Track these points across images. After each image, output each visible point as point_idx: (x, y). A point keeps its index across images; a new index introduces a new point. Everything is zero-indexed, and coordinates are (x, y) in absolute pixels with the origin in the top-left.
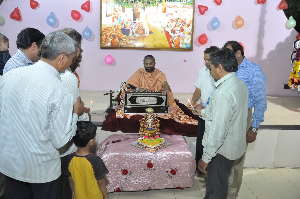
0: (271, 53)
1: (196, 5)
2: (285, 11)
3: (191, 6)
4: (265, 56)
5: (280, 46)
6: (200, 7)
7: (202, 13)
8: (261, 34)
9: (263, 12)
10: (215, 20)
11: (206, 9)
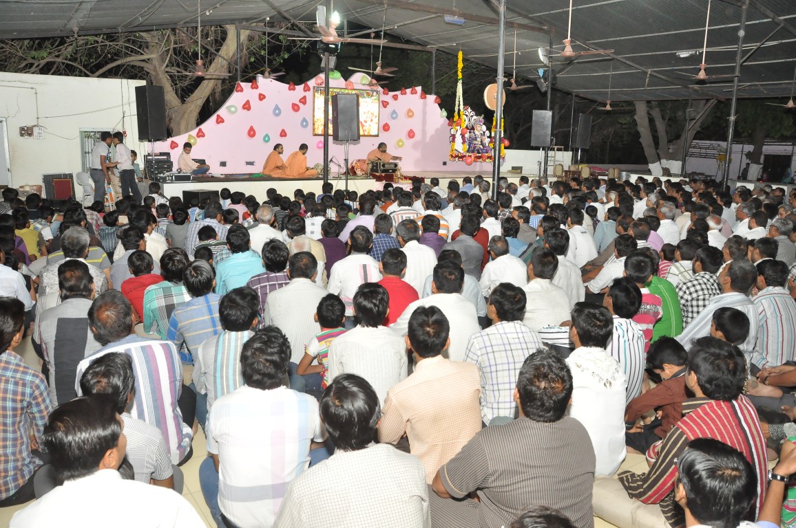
0: (432, 137)
1: (381, 100)
2: (439, 105)
3: (377, 101)
4: (428, 140)
5: (437, 130)
6: (383, 101)
7: (385, 107)
8: (424, 123)
9: (425, 105)
10: (394, 112)
11: (388, 103)
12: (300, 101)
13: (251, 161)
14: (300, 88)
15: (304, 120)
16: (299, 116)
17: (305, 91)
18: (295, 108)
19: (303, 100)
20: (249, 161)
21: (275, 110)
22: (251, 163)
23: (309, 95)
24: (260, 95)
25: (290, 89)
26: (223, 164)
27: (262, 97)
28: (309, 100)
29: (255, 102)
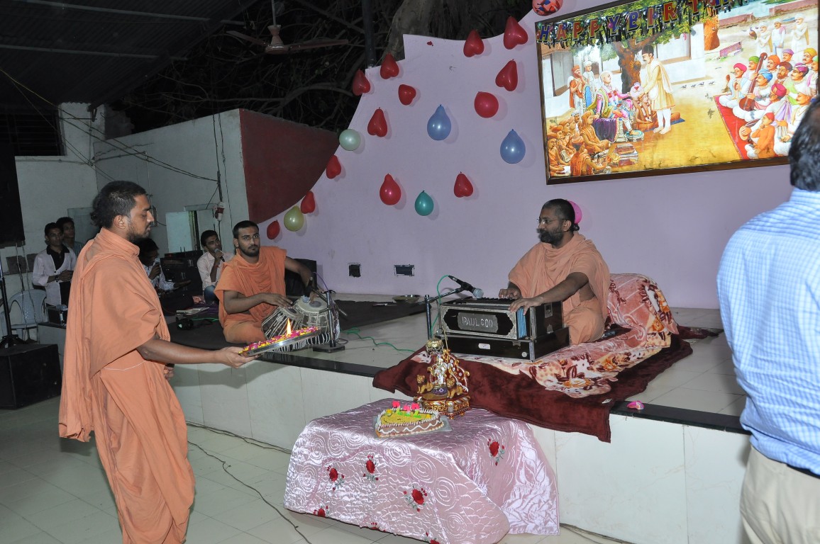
12: (500, 81)
13: (407, 264)
14: (495, 43)
15: (512, 138)
16: (495, 128)
17: (509, 44)
18: (486, 105)
19: (508, 77)
20: (401, 264)
21: (433, 119)
22: (405, 270)
23: (523, 55)
24: (403, 88)
25: (469, 52)
26: (355, 271)
27: (407, 95)
28: (525, 73)
29: (395, 113)
